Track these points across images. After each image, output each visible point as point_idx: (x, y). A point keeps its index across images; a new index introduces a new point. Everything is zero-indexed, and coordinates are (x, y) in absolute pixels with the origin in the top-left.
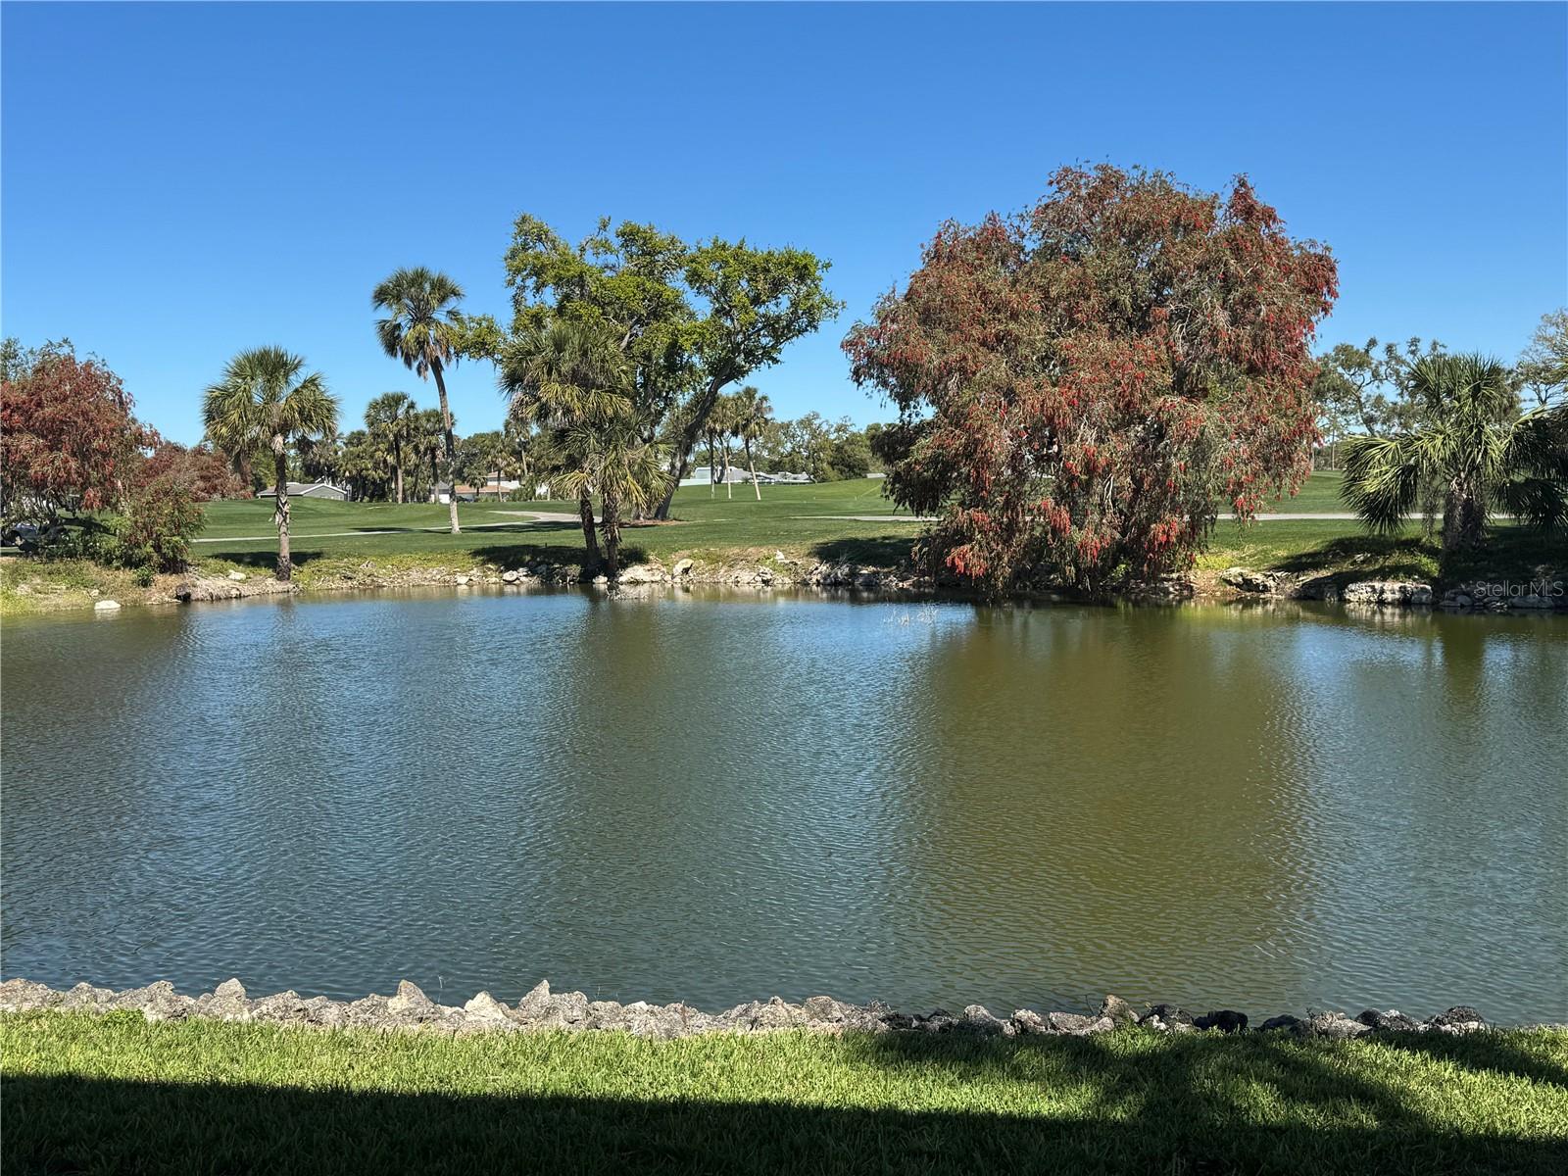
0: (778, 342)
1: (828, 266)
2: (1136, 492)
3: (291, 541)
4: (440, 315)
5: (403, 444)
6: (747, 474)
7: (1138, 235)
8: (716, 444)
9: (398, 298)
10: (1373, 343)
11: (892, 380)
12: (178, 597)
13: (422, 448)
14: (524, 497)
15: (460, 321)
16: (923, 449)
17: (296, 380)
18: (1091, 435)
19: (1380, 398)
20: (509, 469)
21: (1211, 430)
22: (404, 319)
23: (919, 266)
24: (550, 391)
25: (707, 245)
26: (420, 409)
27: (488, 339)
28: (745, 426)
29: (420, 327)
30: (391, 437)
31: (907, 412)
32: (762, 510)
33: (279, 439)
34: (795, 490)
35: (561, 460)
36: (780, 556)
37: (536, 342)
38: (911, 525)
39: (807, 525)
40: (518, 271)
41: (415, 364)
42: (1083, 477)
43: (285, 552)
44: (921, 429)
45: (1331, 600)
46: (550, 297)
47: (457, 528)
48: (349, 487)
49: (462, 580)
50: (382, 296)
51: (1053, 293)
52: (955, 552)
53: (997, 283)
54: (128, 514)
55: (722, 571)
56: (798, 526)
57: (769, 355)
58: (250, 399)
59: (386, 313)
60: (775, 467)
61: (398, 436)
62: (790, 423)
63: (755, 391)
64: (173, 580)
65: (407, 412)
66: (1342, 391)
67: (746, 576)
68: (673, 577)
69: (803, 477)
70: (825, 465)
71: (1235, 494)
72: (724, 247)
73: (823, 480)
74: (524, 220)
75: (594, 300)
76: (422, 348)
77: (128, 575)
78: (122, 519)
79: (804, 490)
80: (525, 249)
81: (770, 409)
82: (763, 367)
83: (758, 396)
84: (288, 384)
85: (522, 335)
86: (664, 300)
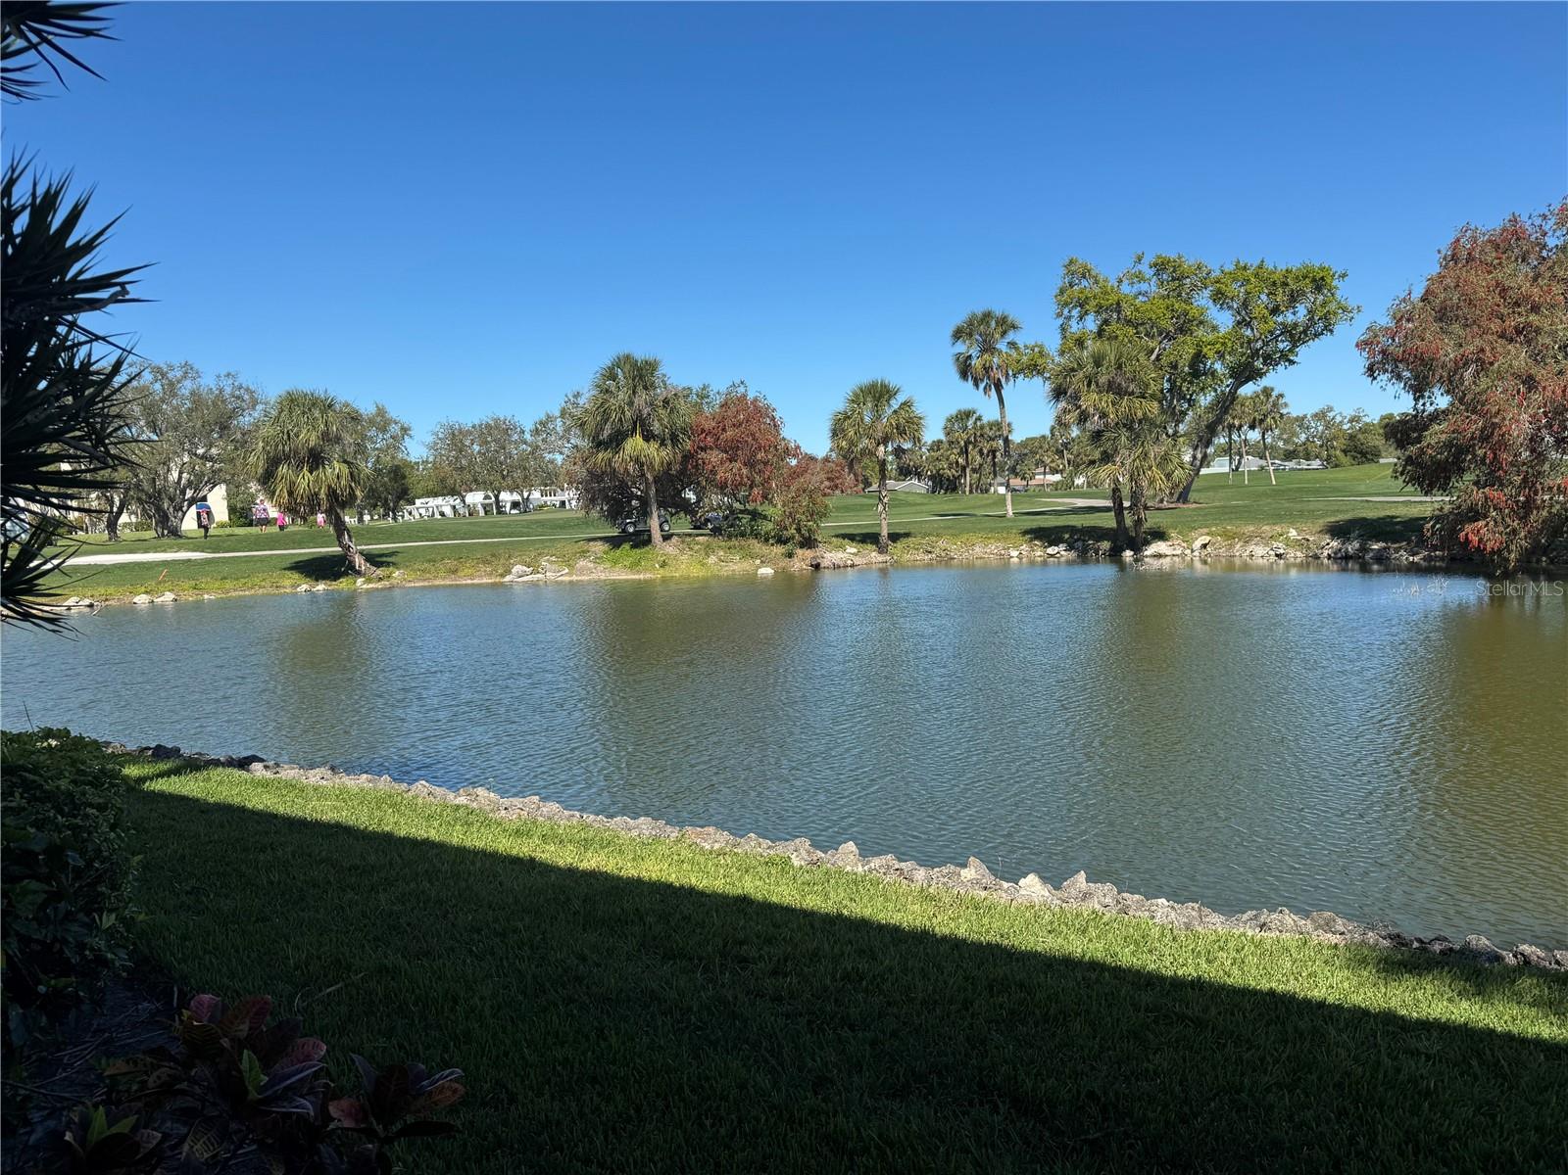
0: (1295, 346)
1: (1344, 276)
3: (889, 524)
4: (1002, 346)
5: (971, 447)
6: (1263, 462)
8: (1235, 437)
9: (971, 335)
11: (1407, 374)
12: (812, 566)
13: (985, 451)
14: (1064, 488)
15: (1017, 349)
16: (1436, 435)
17: (895, 404)
20: (1053, 465)
22: (974, 352)
23: (1435, 270)
24: (1090, 400)
25: (1231, 268)
26: (985, 420)
27: (1040, 361)
28: (1262, 421)
29: (986, 356)
30: (962, 443)
31: (1421, 402)
32: (1277, 493)
33: (882, 448)
34: (1310, 475)
35: (1097, 455)
36: (1293, 533)
37: (1079, 360)
38: (1420, 504)
39: (1320, 506)
40: (1066, 304)
41: (982, 386)
43: (885, 533)
44: (1435, 417)
46: (1091, 324)
48: (930, 483)
49: (1014, 553)
52: (1468, 528)
53: (1518, 277)
54: (779, 506)
55: (1238, 546)
56: (1312, 506)
57: (1286, 358)
58: (862, 420)
59: (961, 347)
60: (1289, 455)
61: (968, 442)
62: (1305, 416)
63: (1272, 390)
64: (808, 553)
65: (975, 423)
67: (1260, 551)
68: (1192, 551)
69: (1316, 464)
70: (1338, 452)
72: (1246, 268)
73: (1336, 466)
74: (1071, 262)
75: (1129, 322)
76: (987, 372)
77: (779, 550)
78: (775, 510)
79: (1317, 475)
80: (1071, 286)
81: (1286, 405)
82: (1280, 368)
83: (1274, 394)
84: (890, 406)
85: (1067, 356)
86: (1189, 317)
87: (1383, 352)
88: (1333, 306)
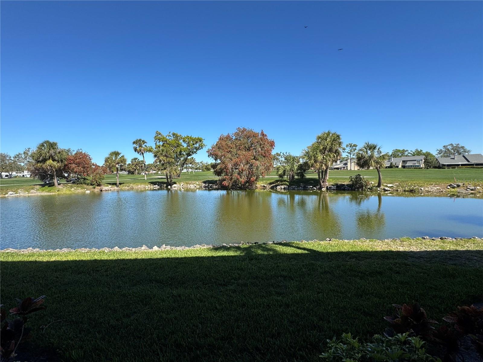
0: (197, 151)
1: (204, 140)
2: (249, 173)
3: (119, 181)
4: (143, 146)
5: (137, 165)
6: (192, 170)
7: (248, 137)
8: (187, 165)
9: (137, 143)
10: (281, 152)
11: (214, 157)
12: (100, 190)
13: (140, 166)
14: (156, 174)
15: (147, 147)
16: (219, 167)
17: (120, 156)
18: (242, 165)
19: (282, 160)
20: (154, 169)
21: (259, 165)
22: (137, 147)
23: (218, 141)
24: (161, 158)
25: (186, 136)
26: (140, 160)
27: (151, 150)
28: (192, 163)
29: (140, 148)
30: (135, 164)
31: (216, 161)
32: (194, 176)
33: (117, 165)
34: (200, 173)
35: (163, 168)
36: (197, 183)
37: (159, 150)
38: (217, 178)
39: (202, 178)
40: (156, 139)
41: (139, 153)
42: (242, 171)
43: (118, 183)
44: (218, 164)
45: (275, 188)
46: (161, 143)
47: (146, 179)
48: (128, 172)
49: (147, 187)
50: (134, 143)
51: (237, 145)
52: (223, 182)
53: (229, 143)
55: (188, 185)
56: (200, 178)
58: (112, 159)
59: (135, 145)
60: (196, 169)
61: (136, 164)
62: (199, 162)
64: (99, 187)
65: (138, 161)
66: (277, 159)
67: (192, 186)
68: (181, 186)
69: (201, 171)
70: (204, 169)
71: (262, 174)
72: (188, 137)
73: (204, 171)
74: (157, 132)
75: (168, 144)
76: (140, 151)
77: (92, 187)
78: (90, 178)
79: (201, 172)
80: (157, 136)
81: (195, 160)
82: (194, 154)
83: (194, 158)
84: (119, 156)
85: (157, 149)
86: (179, 144)
87: (210, 153)
88: (203, 145)
